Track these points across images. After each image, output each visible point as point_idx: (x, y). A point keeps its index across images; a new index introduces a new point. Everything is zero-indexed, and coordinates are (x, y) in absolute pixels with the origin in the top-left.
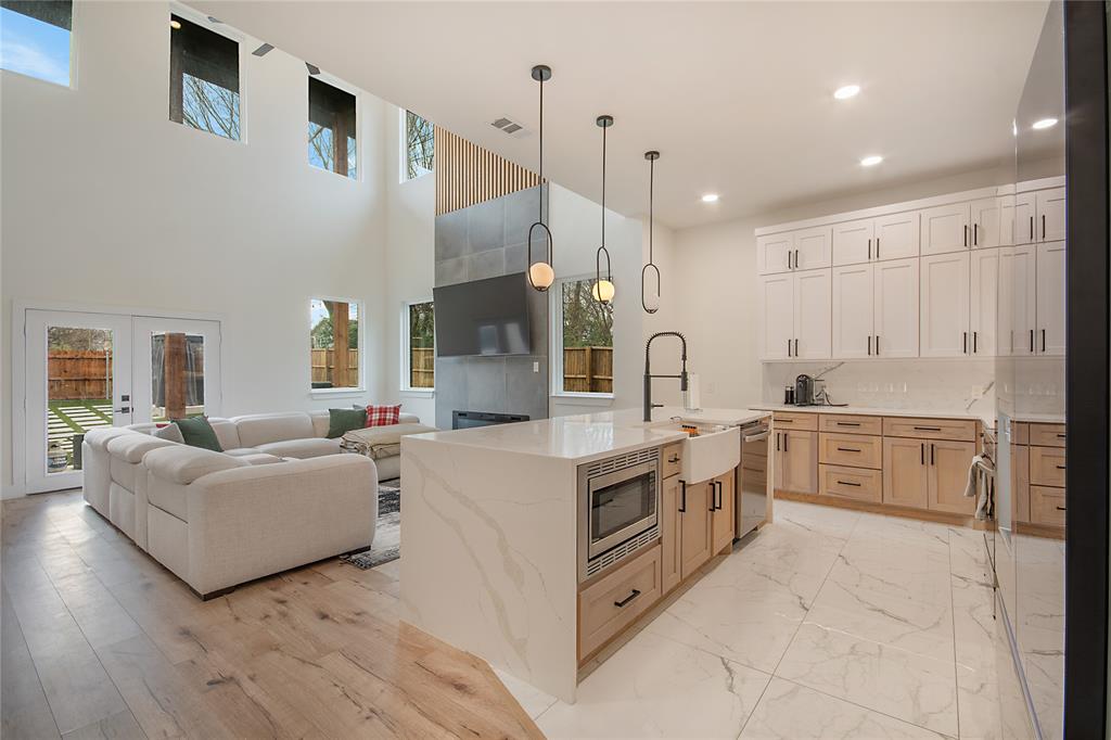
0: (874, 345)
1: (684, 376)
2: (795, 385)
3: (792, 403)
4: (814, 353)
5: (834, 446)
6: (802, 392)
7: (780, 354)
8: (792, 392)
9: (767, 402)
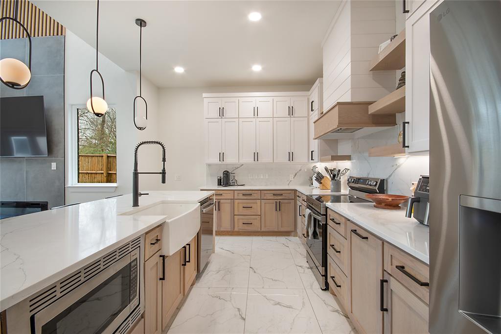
0: (256, 156)
1: (164, 173)
2: (222, 176)
3: (221, 185)
4: (231, 160)
5: (241, 206)
6: (225, 179)
7: (215, 160)
8: (220, 179)
9: (209, 186)
